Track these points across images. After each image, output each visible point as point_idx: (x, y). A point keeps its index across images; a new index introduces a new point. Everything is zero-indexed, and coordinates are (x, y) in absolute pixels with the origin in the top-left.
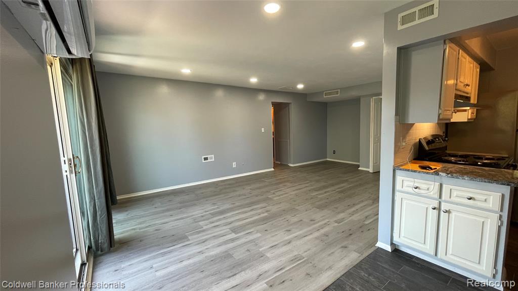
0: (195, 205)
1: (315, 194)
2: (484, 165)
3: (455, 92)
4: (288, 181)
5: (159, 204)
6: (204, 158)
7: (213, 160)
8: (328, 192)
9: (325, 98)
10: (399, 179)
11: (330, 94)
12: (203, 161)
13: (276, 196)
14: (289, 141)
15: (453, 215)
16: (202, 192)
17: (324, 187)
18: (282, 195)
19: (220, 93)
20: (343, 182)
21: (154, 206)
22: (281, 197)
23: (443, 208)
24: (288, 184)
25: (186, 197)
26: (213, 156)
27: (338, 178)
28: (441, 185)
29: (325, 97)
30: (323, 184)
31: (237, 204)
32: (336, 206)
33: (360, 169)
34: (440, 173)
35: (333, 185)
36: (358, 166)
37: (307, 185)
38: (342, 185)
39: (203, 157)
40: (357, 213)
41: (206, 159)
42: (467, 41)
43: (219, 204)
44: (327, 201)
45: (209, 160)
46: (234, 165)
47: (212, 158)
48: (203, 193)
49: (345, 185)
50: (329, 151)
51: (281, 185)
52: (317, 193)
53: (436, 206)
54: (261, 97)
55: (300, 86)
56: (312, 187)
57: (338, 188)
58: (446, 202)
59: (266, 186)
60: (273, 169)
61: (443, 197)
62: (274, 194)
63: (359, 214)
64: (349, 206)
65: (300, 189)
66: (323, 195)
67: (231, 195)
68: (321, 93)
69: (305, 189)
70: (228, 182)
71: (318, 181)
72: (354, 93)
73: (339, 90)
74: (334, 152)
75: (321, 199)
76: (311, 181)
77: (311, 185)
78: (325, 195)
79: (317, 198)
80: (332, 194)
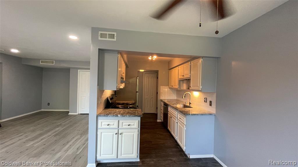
1: (30, 144)
2: (130, 108)
3: (121, 76)
8: (44, 138)
9: (41, 64)
10: (100, 121)
15: (123, 135)
17: (41, 135)
20: (58, 126)
23: (119, 133)
27: (53, 124)
28: (119, 121)
32: (53, 149)
33: (69, 114)
34: (118, 115)
36: (68, 112)
37: (21, 138)
38: (58, 129)
40: (70, 148)
42: (124, 55)
44: (44, 147)
52: (32, 143)
53: (117, 132)
58: (121, 129)
61: (120, 128)
63: (72, 148)
64: (64, 145)
66: (40, 143)
68: (38, 60)
69: (19, 142)
71: (33, 131)
73: (54, 61)
74: (49, 104)
75: (38, 147)
76: (25, 133)
77: (26, 137)
78: (42, 142)
79: (34, 147)
80: (48, 139)
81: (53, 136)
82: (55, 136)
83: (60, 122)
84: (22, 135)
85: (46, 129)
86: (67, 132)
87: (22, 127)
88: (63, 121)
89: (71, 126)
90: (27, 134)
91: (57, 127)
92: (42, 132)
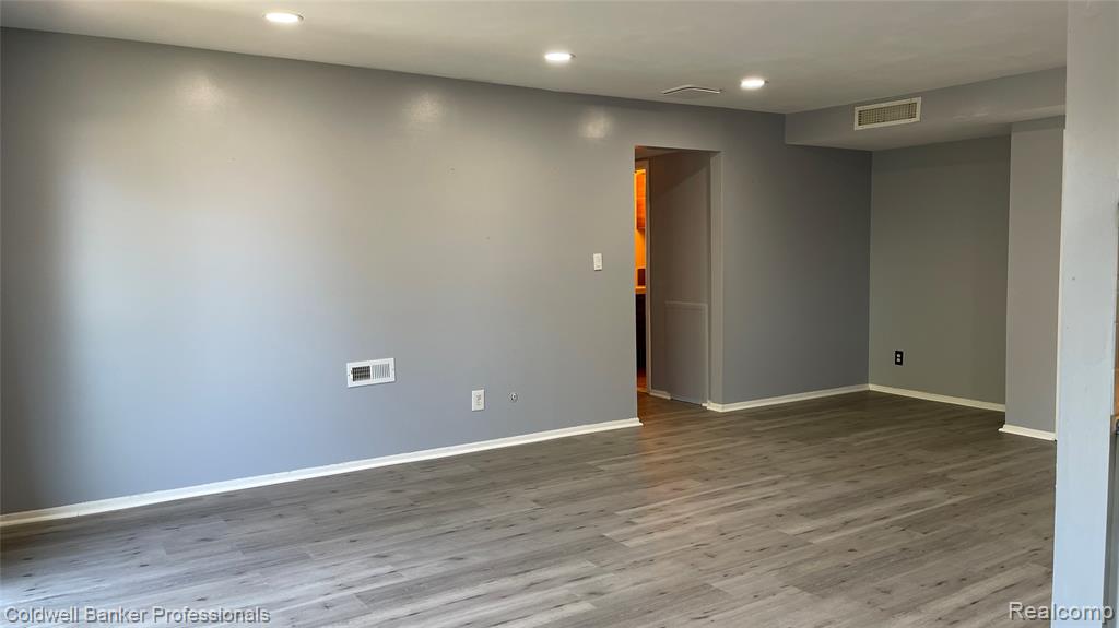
0: (304, 558)
1: (797, 528)
4: (693, 473)
5: (162, 552)
6: (355, 371)
7: (392, 378)
8: (856, 522)
11: (880, 115)
12: (351, 383)
13: (635, 534)
14: (706, 306)
16: (338, 506)
17: (845, 502)
18: (662, 528)
19: (426, 111)
20: (927, 482)
21: (137, 561)
22: (658, 536)
24: (692, 484)
25: (270, 527)
26: (391, 361)
27: (907, 464)
29: (857, 127)
30: (837, 488)
31: (478, 560)
32: (884, 583)
33: (1006, 429)
35: (879, 494)
36: (1000, 419)
37: (770, 491)
39: (350, 366)
40: (974, 615)
41: (360, 373)
43: (402, 557)
44: (849, 559)
45: (372, 381)
46: (477, 400)
47: (385, 370)
48: (339, 512)
49: (935, 497)
50: (879, 352)
51: (662, 489)
52: (808, 525)
54: (597, 127)
55: (752, 84)
56: (794, 501)
57: (902, 510)
59: (599, 491)
60: (635, 422)
62: (630, 523)
65: (738, 507)
66: (837, 535)
67: (453, 522)
68: (844, 112)
69: (762, 507)
70: (450, 471)
71: (818, 476)
72: (983, 114)
73: (918, 100)
74: (899, 356)
75: (825, 552)
76: (789, 477)
77: (790, 493)
78: (844, 536)
79: (807, 547)
80: (872, 530)
81: (897, 523)
82: (907, 525)
83: (947, 464)
84: (776, 483)
85: (870, 481)
86: (966, 525)
87: (782, 451)
88: (965, 464)
89: (1000, 499)
90: (795, 484)
91: (925, 487)
92: (850, 489)
